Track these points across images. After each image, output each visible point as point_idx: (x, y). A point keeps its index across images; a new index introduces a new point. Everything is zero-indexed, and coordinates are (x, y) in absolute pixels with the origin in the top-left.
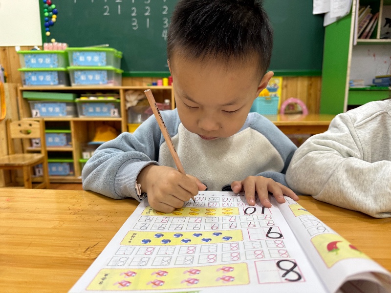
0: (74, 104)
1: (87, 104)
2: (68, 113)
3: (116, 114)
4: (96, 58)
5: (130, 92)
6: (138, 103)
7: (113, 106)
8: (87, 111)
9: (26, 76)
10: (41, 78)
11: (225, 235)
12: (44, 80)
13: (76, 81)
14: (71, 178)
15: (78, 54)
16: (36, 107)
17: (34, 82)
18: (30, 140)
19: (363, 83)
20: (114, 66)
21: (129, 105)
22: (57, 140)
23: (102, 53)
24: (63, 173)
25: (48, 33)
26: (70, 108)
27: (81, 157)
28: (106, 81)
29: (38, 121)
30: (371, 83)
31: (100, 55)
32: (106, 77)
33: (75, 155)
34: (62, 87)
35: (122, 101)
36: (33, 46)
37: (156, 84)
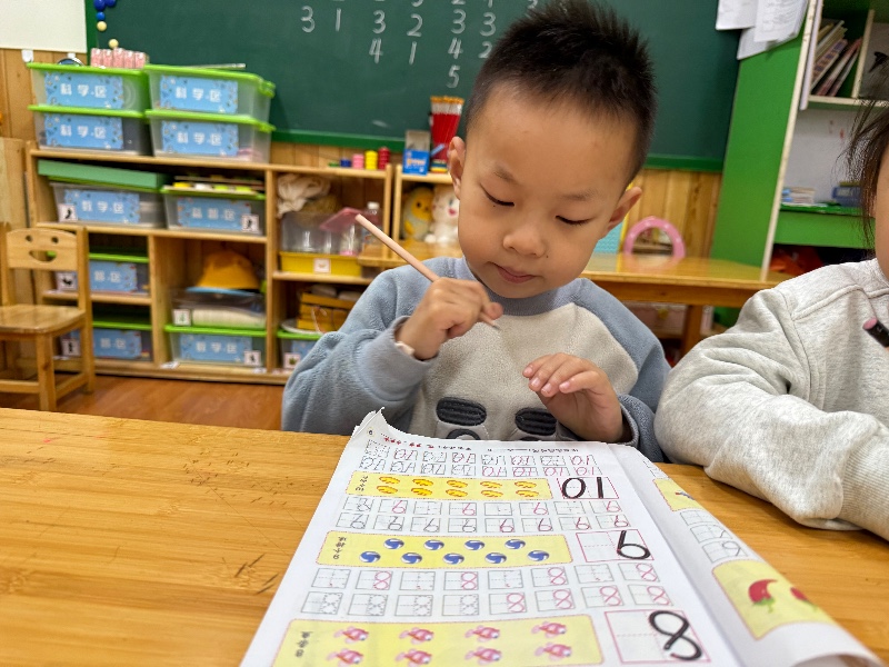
0: (159, 199)
1: (189, 199)
2: (144, 218)
3: (254, 227)
4: (215, 95)
5: (288, 178)
6: (306, 205)
7: (248, 209)
8: (189, 215)
9: (48, 124)
10: (83, 131)
11: (532, 546)
12: (88, 136)
13: (165, 145)
14: (143, 366)
15: (173, 81)
16: (66, 198)
17: (67, 139)
18: (53, 275)
19: (811, 195)
20: (255, 115)
21: (284, 208)
22: (115, 277)
23: (228, 84)
24: (126, 354)
25: (102, 25)
26: (147, 207)
27: (170, 320)
28: (235, 148)
29: (74, 232)
30: (829, 197)
31: (223, 87)
32: (235, 139)
33: (157, 314)
34: (132, 156)
35: (269, 197)
36: (66, 53)
37: (348, 164)
